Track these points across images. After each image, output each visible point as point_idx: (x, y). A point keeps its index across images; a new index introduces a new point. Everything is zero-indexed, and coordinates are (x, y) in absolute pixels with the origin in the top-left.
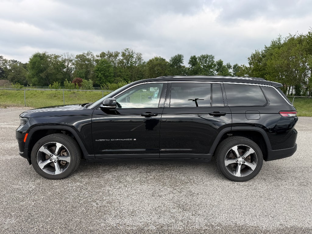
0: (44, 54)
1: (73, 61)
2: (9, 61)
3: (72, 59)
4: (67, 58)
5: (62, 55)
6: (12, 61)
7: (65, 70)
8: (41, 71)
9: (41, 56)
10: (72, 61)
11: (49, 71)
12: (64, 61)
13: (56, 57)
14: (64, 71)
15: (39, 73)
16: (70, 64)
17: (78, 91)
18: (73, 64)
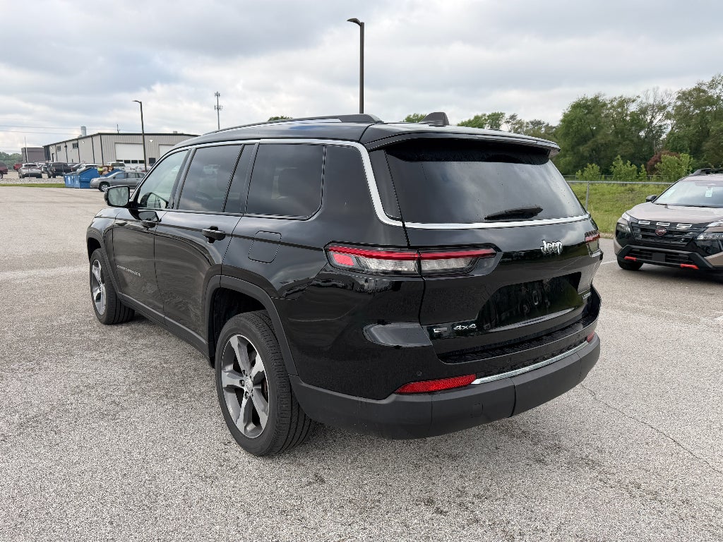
0: (596, 100)
1: (669, 109)
2: (527, 123)
3: (666, 103)
4: (651, 101)
5: (638, 97)
6: (532, 123)
7: (642, 134)
8: (584, 140)
9: (589, 106)
10: (665, 107)
11: (600, 139)
12: (644, 111)
13: (623, 103)
14: (639, 137)
15: (579, 145)
16: (659, 117)
17: (644, 185)
18: (668, 116)
